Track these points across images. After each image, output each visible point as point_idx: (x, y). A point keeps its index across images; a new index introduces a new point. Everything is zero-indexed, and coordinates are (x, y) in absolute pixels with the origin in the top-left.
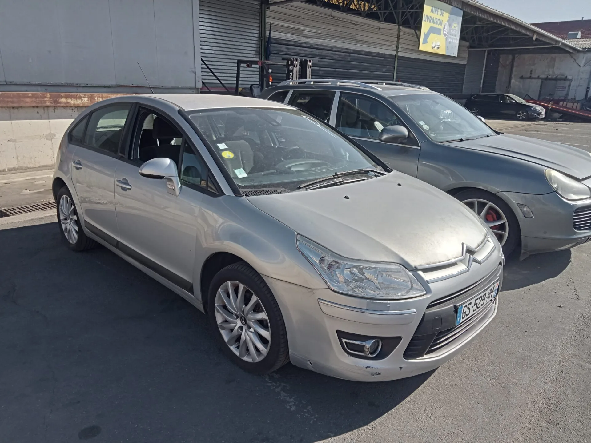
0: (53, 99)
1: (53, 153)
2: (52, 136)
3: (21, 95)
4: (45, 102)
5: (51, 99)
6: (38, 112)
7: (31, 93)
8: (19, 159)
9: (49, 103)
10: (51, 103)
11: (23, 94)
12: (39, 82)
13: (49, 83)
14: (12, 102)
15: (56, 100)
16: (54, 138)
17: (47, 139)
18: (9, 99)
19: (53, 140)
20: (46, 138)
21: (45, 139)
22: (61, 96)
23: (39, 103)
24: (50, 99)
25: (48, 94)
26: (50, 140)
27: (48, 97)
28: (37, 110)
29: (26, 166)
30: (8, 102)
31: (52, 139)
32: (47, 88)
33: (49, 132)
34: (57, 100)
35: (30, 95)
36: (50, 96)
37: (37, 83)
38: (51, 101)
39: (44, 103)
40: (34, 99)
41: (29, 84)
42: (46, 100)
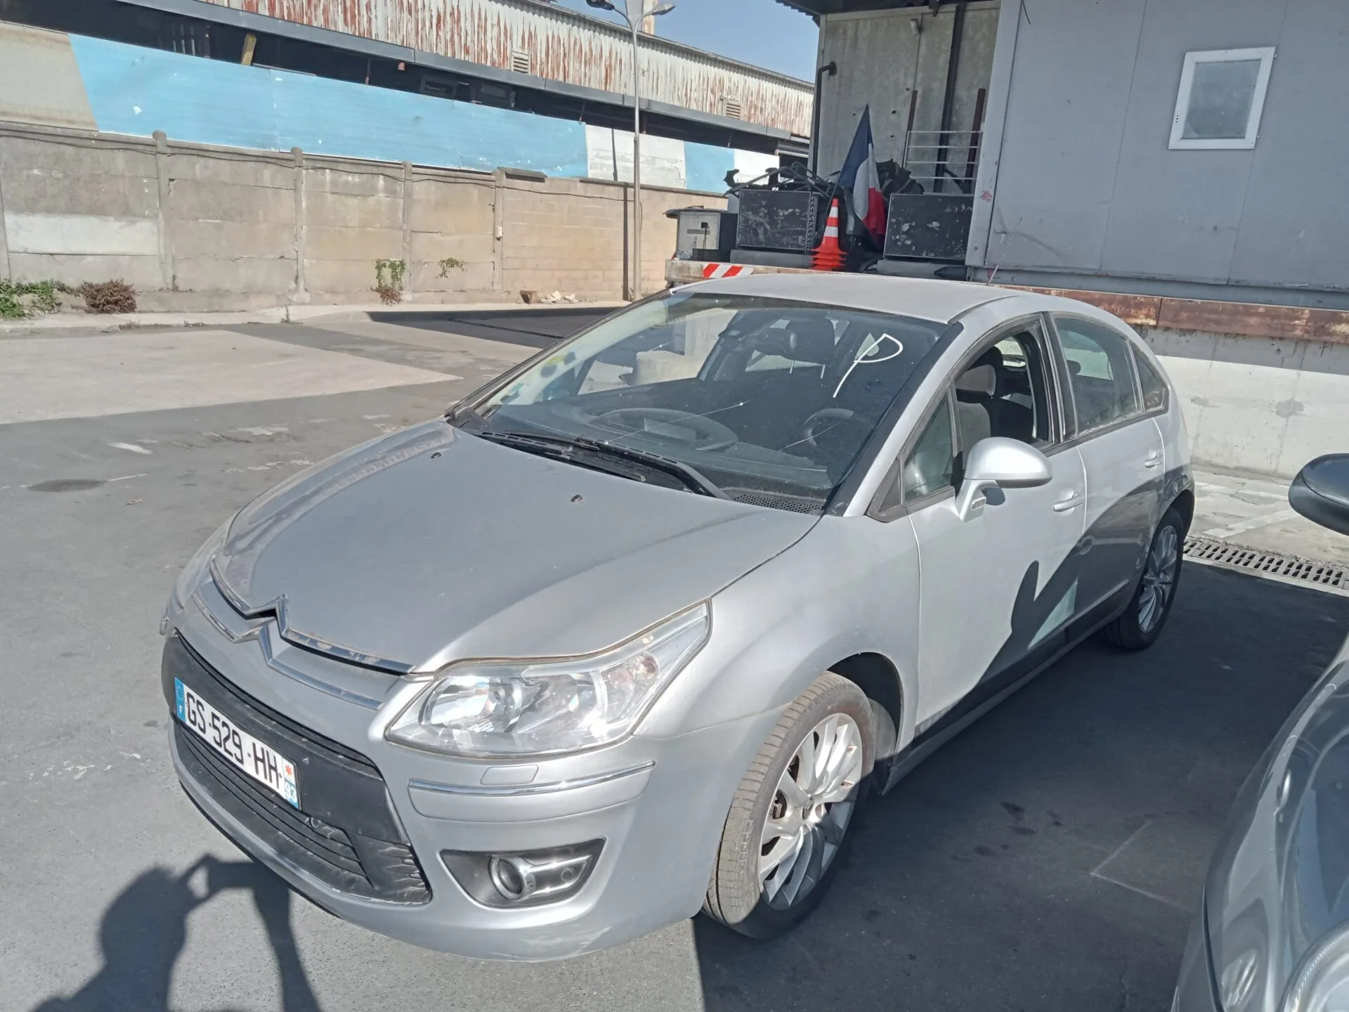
0: (1315, 323)
1: (1281, 446)
2: (1293, 409)
3: (1241, 308)
4: (1294, 327)
5: (1310, 324)
6: (1279, 350)
7: (1265, 307)
8: (1200, 440)
9: (1301, 331)
10: (1307, 332)
11: (1244, 306)
12: (1303, 283)
13: (1327, 287)
14: (1218, 322)
15: (1323, 327)
16: (1296, 414)
17: (1278, 413)
18: (1213, 316)
19: (1292, 417)
20: (1275, 410)
21: (1273, 411)
22: (1342, 317)
23: (1276, 329)
24: (1307, 323)
25: (1307, 311)
26: (1283, 416)
27: (1303, 318)
28: (1278, 344)
29: (1208, 458)
30: (1209, 320)
31: (1290, 414)
32: (1319, 297)
33: (1289, 397)
34: (1327, 326)
35: (1261, 310)
36: (1310, 316)
37: (1297, 285)
38: (1310, 326)
39: (1288, 330)
40: (1268, 320)
41: (1277, 285)
42: (1295, 324)
